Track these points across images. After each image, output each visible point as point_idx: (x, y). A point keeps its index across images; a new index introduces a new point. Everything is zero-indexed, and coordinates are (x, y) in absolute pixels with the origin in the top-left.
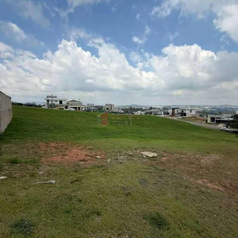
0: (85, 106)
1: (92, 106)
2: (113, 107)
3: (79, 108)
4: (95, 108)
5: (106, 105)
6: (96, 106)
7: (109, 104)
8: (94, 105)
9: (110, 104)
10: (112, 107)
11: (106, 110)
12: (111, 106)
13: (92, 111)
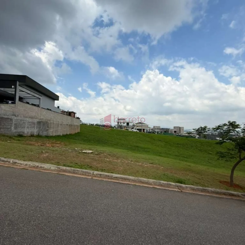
0: (149, 128)
1: (159, 128)
2: (183, 130)
3: (144, 130)
4: (160, 130)
5: (175, 127)
6: (162, 129)
7: (177, 127)
8: (161, 128)
9: (179, 127)
10: (181, 130)
11: (174, 133)
12: (179, 129)
13: (156, 133)
